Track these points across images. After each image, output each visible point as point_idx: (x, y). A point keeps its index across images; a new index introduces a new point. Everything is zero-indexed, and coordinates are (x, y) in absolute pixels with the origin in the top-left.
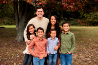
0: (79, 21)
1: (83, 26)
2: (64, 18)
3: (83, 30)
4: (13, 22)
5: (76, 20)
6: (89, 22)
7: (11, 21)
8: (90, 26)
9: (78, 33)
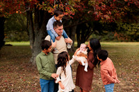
0: (116, 34)
1: (122, 41)
2: (94, 30)
3: (122, 48)
4: (22, 38)
5: (111, 33)
6: (129, 35)
7: (20, 36)
8: (132, 41)
9: (115, 51)
